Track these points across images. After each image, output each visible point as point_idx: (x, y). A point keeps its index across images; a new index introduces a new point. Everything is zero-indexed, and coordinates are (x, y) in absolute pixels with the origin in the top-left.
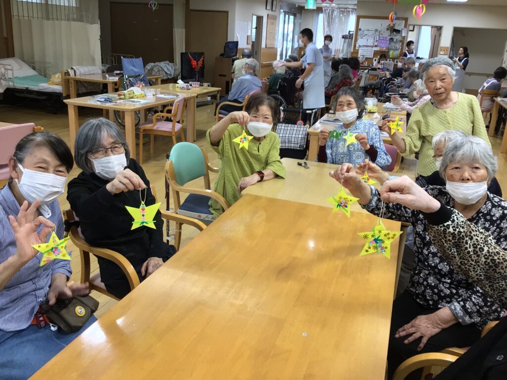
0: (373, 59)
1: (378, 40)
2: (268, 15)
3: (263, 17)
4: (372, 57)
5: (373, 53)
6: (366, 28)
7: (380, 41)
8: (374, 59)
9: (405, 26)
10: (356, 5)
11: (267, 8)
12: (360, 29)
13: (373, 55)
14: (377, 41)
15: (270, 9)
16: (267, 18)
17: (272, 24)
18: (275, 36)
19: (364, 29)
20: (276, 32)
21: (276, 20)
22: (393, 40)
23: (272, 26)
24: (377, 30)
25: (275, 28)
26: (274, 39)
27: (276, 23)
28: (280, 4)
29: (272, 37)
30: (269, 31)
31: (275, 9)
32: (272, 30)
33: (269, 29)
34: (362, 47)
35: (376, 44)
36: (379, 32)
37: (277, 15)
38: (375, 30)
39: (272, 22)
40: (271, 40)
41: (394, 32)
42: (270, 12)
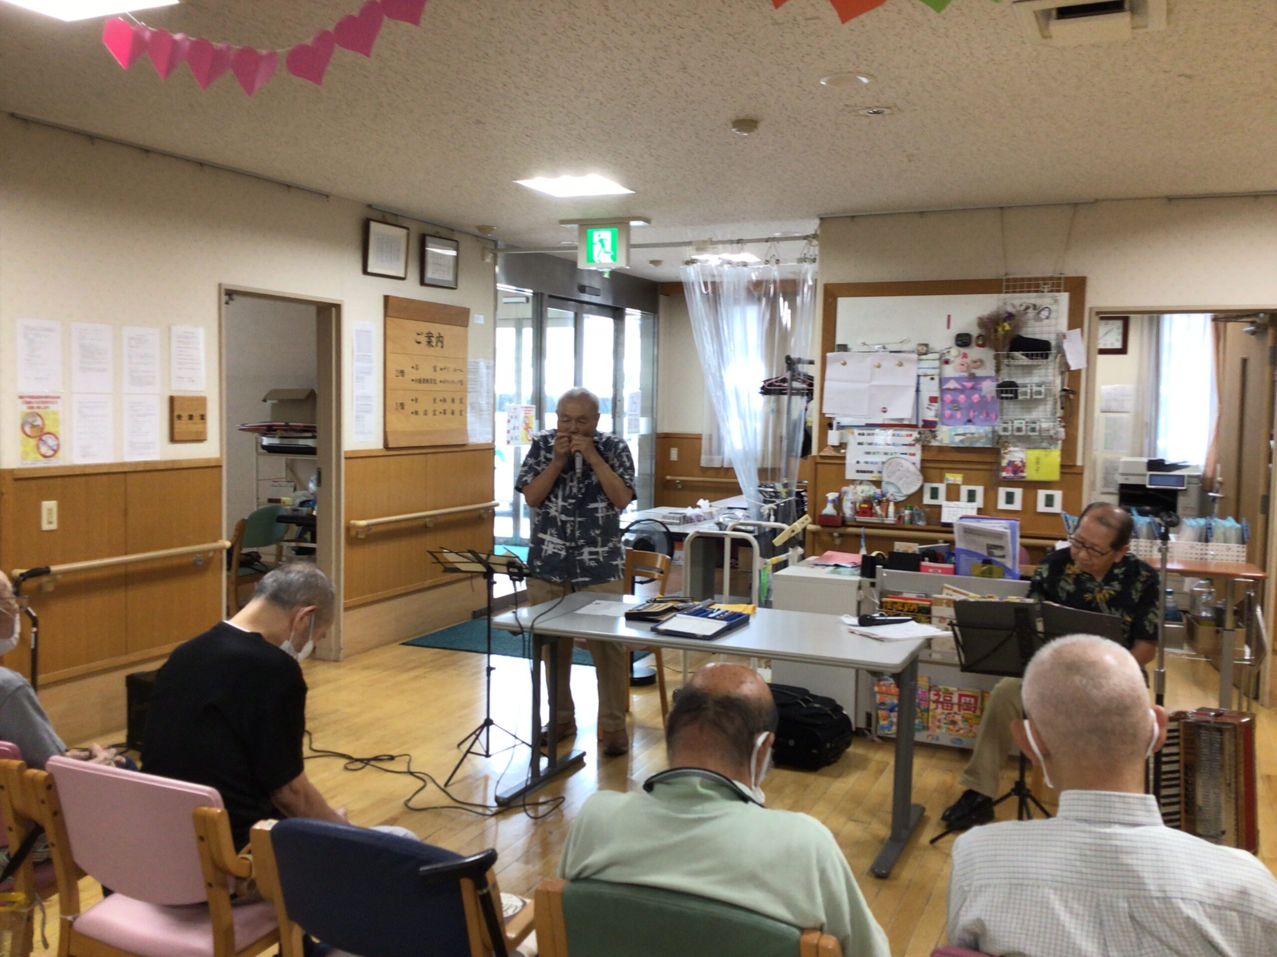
1: (936, 394)
2: (386, 298)
3: (338, 307)
5: (917, 459)
6: (875, 341)
7: (948, 397)
8: (928, 487)
9: (1075, 320)
10: (815, 236)
11: (370, 270)
12: (844, 348)
14: (933, 400)
15: (402, 275)
16: (386, 315)
17: (429, 342)
18: (466, 396)
19: (864, 344)
20: (470, 376)
21: (466, 325)
22: (1016, 391)
23: (432, 351)
24: (926, 345)
25: (465, 360)
26: (456, 407)
27: (466, 337)
28: (489, 260)
29: (435, 400)
30: (402, 372)
31: (449, 277)
32: (435, 371)
33: (405, 364)
34: (861, 432)
35: (930, 415)
36: (937, 356)
37: (467, 306)
38: (920, 348)
39: (429, 336)
40: (421, 413)
41: (1017, 354)
42: (411, 290)
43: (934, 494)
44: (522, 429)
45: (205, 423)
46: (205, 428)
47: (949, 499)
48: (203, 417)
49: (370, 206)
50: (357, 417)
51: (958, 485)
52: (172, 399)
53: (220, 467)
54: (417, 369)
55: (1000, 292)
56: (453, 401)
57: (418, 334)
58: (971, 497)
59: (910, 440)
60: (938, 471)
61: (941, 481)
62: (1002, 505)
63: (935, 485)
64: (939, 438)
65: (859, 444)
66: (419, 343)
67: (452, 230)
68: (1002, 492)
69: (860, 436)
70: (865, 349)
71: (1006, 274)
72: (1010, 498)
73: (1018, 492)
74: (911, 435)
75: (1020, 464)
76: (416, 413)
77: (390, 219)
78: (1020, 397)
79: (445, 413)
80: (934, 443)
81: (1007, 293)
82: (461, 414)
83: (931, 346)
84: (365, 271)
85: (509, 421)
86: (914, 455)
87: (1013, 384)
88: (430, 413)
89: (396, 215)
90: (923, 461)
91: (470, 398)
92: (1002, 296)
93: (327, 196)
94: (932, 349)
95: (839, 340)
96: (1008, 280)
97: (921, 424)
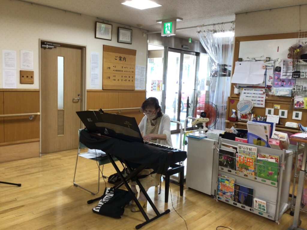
0: (264, 109)
1: (272, 76)
2: (104, 45)
3: (85, 47)
4: (263, 106)
5: (264, 99)
6: (251, 56)
7: (276, 77)
8: (267, 109)
10: (235, 21)
11: (97, 37)
12: (241, 60)
13: (264, 103)
14: (271, 78)
15: (110, 39)
16: (103, 51)
17: (120, 60)
18: (135, 76)
19: (248, 58)
20: (136, 70)
21: (136, 55)
22: (300, 74)
23: (121, 62)
24: (270, 58)
25: (134, 65)
26: (131, 79)
27: (135, 58)
28: (145, 35)
29: (122, 77)
30: (110, 68)
31: (129, 40)
32: (122, 68)
33: (111, 66)
34: (245, 89)
35: (269, 83)
36: (273, 62)
37: (136, 49)
38: (267, 59)
39: (120, 58)
40: (117, 80)
41: (301, 60)
42: (114, 43)
43: (270, 112)
44: (157, 86)
45: (33, 79)
46: (33, 80)
47: (275, 114)
48: (32, 77)
49: (98, 18)
50: (92, 80)
51: (279, 109)
52: (21, 71)
53: (39, 92)
54: (115, 67)
55: (298, 37)
56: (129, 77)
57: (116, 57)
58: (283, 114)
59: (262, 92)
60: (271, 104)
61: (272, 108)
62: (294, 117)
63: (270, 109)
64: (272, 92)
65: (244, 93)
66: (116, 59)
67: (130, 26)
68: (294, 113)
69: (245, 91)
70: (248, 60)
71: (300, 30)
72: (297, 116)
73: (300, 113)
74: (262, 91)
75: (302, 103)
76: (115, 80)
77: (105, 22)
78: (301, 77)
79: (126, 81)
80: (270, 93)
81: (300, 37)
82: (132, 81)
83: (271, 58)
84: (95, 37)
85: (152, 84)
86: (263, 98)
87: (299, 72)
88: (120, 81)
89: (108, 21)
90: (266, 100)
91: (136, 77)
92: (299, 39)
93: (81, 14)
94: (272, 59)
95: (239, 57)
96: (300, 33)
97: (266, 86)
